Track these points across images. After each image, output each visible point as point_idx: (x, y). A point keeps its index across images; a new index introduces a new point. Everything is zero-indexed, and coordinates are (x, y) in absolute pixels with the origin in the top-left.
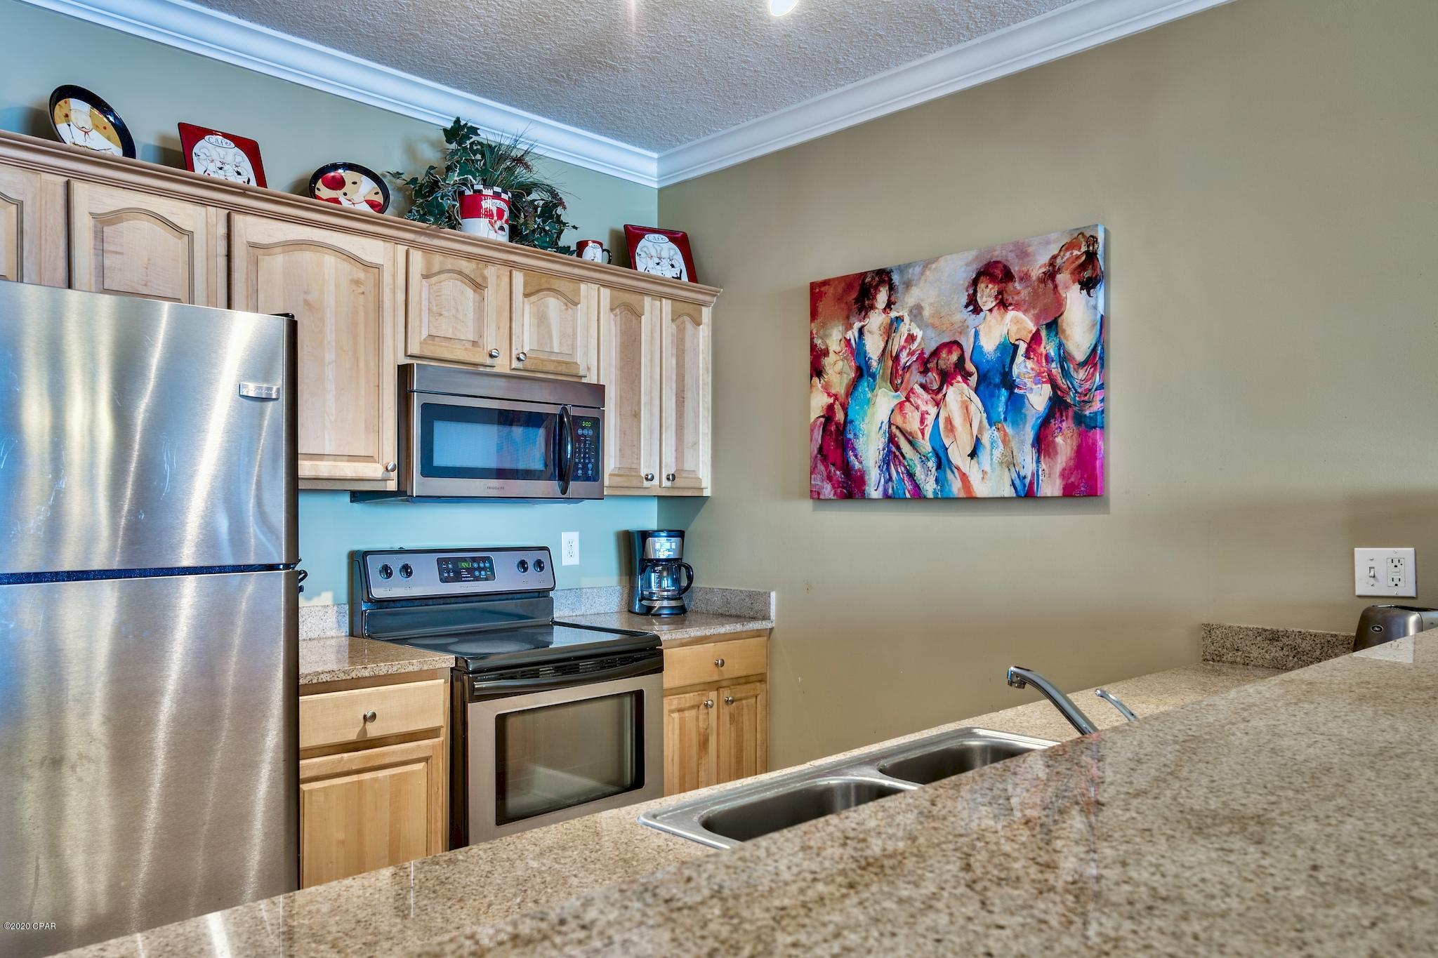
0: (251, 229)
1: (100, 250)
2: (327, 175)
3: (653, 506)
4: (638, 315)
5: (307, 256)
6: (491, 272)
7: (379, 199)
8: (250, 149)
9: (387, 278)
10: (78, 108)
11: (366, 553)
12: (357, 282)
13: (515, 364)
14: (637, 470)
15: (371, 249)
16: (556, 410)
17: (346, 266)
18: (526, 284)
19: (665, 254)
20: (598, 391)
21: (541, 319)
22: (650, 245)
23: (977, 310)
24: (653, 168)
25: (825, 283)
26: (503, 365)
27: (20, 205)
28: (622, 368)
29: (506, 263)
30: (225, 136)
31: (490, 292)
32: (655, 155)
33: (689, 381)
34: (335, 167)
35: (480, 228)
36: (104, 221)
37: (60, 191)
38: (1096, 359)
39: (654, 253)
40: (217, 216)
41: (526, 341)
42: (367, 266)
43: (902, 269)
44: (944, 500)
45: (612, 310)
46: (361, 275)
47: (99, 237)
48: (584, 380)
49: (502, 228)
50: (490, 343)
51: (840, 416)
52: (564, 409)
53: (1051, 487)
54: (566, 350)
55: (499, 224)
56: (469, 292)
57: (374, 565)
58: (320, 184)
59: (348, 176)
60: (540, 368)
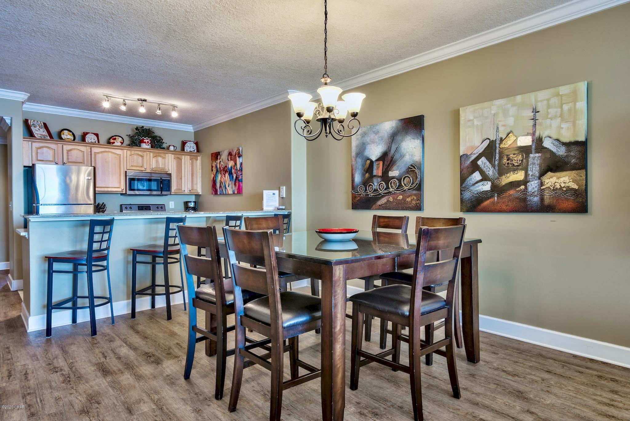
0: (95, 150)
1: (68, 156)
2: (113, 138)
3: (194, 197)
4: (181, 159)
5: (106, 154)
6: (145, 153)
7: (122, 141)
8: (97, 135)
9: (122, 156)
10: (66, 132)
11: (122, 205)
12: (116, 157)
13: (151, 170)
14: (181, 189)
15: (119, 152)
16: (160, 178)
17: (113, 155)
18: (153, 155)
19: (192, 146)
20: (170, 175)
21: (157, 162)
22: (189, 144)
23: (228, 161)
24: (192, 128)
25: (213, 153)
26: (148, 171)
27: (55, 149)
28: (177, 170)
29: (149, 151)
30: (92, 133)
31: (145, 157)
32: (191, 126)
33: (195, 172)
34: (113, 137)
35: (144, 146)
36: (68, 151)
37: (61, 147)
38: (241, 170)
39: (189, 146)
40: (89, 148)
41: (154, 165)
42: (118, 154)
43: (221, 152)
44: (226, 194)
45: (174, 159)
46: (117, 156)
47: (68, 153)
48: (168, 173)
49: (148, 145)
50: (145, 166)
51: (215, 179)
52: (161, 178)
53: (236, 192)
54: (163, 167)
55: (148, 144)
56: (140, 158)
57: (124, 207)
58: (111, 139)
59: (117, 137)
60: (157, 170)
